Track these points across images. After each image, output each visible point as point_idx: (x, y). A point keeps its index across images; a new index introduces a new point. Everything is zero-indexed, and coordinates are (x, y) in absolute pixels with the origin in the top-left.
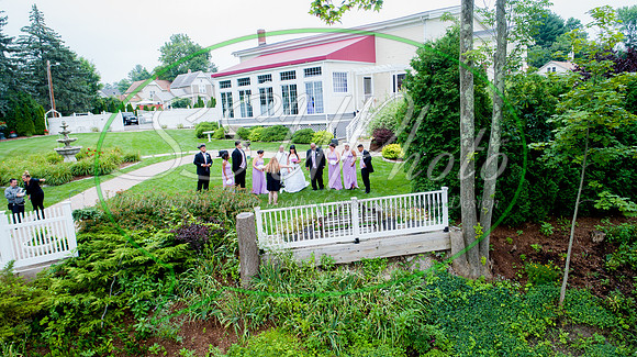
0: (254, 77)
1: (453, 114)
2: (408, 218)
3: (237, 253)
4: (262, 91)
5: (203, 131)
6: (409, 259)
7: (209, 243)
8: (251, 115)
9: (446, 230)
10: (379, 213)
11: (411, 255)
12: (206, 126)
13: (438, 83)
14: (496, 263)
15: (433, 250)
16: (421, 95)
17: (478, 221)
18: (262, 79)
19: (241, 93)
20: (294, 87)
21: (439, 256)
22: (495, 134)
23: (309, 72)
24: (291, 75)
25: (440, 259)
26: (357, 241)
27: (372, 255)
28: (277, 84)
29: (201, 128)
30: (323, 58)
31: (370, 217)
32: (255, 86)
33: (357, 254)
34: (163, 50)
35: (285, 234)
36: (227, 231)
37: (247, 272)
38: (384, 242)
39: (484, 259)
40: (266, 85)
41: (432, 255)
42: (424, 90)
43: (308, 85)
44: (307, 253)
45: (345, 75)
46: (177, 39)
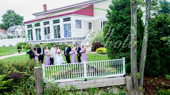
0: (42, 23)
1: (127, 27)
2: (108, 71)
3: (34, 85)
5: (20, 46)
6: (108, 88)
7: (22, 81)
8: (40, 39)
9: (124, 76)
10: (95, 69)
11: (109, 87)
12: (21, 44)
13: (121, 14)
14: (146, 90)
15: (119, 84)
16: (114, 19)
17: (138, 72)
18: (45, 23)
19: (36, 30)
20: (59, 26)
21: (121, 87)
22: (146, 34)
23: (65, 20)
24: (57, 21)
25: (121, 89)
26: (86, 80)
27: (92, 86)
29: (19, 45)
30: (71, 13)
31: (91, 71)
33: (85, 86)
34: (3, 16)
35: (55, 76)
36: (30, 76)
37: (38, 92)
38: (97, 81)
39: (141, 88)
41: (118, 87)
42: (115, 17)
43: (65, 25)
44: (64, 85)
45: (80, 21)
46: (9, 12)
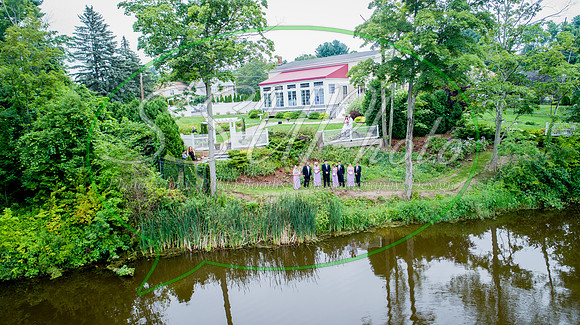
0: (285, 86)
1: (380, 103)
4: (289, 93)
8: (283, 105)
9: (378, 138)
11: (367, 146)
12: (256, 112)
15: (374, 144)
17: (388, 135)
18: (289, 87)
19: (277, 94)
20: (308, 91)
21: (376, 146)
22: (392, 109)
23: (316, 84)
26: (351, 141)
27: (356, 145)
28: (298, 90)
30: (324, 77)
32: (285, 91)
33: (351, 145)
38: (359, 141)
39: (389, 146)
40: (292, 90)
43: (316, 90)
44: (337, 144)
45: (334, 85)
